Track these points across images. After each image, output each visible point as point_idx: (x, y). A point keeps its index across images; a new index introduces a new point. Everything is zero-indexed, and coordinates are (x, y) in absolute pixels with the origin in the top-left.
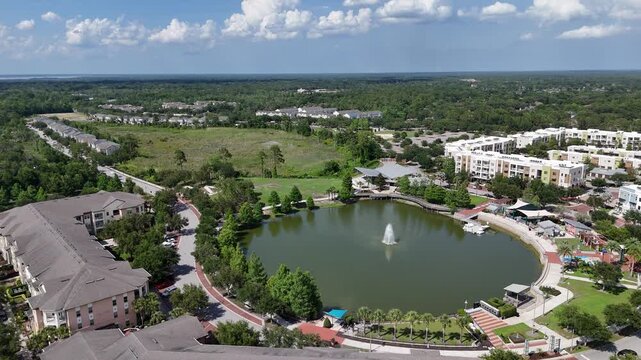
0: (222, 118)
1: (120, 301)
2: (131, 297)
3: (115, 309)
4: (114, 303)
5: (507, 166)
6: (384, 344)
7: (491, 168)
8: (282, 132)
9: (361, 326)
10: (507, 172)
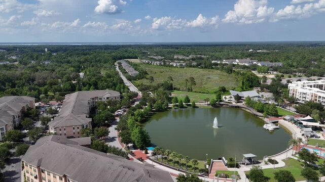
0: (194, 63)
1: (76, 128)
2: (80, 128)
3: (74, 131)
4: (74, 129)
5: (316, 97)
6: (161, 164)
7: (307, 96)
8: (219, 71)
9: (159, 156)
10: (316, 100)
